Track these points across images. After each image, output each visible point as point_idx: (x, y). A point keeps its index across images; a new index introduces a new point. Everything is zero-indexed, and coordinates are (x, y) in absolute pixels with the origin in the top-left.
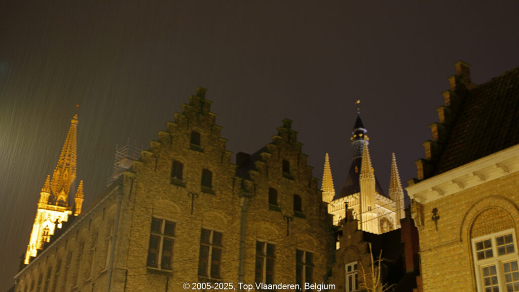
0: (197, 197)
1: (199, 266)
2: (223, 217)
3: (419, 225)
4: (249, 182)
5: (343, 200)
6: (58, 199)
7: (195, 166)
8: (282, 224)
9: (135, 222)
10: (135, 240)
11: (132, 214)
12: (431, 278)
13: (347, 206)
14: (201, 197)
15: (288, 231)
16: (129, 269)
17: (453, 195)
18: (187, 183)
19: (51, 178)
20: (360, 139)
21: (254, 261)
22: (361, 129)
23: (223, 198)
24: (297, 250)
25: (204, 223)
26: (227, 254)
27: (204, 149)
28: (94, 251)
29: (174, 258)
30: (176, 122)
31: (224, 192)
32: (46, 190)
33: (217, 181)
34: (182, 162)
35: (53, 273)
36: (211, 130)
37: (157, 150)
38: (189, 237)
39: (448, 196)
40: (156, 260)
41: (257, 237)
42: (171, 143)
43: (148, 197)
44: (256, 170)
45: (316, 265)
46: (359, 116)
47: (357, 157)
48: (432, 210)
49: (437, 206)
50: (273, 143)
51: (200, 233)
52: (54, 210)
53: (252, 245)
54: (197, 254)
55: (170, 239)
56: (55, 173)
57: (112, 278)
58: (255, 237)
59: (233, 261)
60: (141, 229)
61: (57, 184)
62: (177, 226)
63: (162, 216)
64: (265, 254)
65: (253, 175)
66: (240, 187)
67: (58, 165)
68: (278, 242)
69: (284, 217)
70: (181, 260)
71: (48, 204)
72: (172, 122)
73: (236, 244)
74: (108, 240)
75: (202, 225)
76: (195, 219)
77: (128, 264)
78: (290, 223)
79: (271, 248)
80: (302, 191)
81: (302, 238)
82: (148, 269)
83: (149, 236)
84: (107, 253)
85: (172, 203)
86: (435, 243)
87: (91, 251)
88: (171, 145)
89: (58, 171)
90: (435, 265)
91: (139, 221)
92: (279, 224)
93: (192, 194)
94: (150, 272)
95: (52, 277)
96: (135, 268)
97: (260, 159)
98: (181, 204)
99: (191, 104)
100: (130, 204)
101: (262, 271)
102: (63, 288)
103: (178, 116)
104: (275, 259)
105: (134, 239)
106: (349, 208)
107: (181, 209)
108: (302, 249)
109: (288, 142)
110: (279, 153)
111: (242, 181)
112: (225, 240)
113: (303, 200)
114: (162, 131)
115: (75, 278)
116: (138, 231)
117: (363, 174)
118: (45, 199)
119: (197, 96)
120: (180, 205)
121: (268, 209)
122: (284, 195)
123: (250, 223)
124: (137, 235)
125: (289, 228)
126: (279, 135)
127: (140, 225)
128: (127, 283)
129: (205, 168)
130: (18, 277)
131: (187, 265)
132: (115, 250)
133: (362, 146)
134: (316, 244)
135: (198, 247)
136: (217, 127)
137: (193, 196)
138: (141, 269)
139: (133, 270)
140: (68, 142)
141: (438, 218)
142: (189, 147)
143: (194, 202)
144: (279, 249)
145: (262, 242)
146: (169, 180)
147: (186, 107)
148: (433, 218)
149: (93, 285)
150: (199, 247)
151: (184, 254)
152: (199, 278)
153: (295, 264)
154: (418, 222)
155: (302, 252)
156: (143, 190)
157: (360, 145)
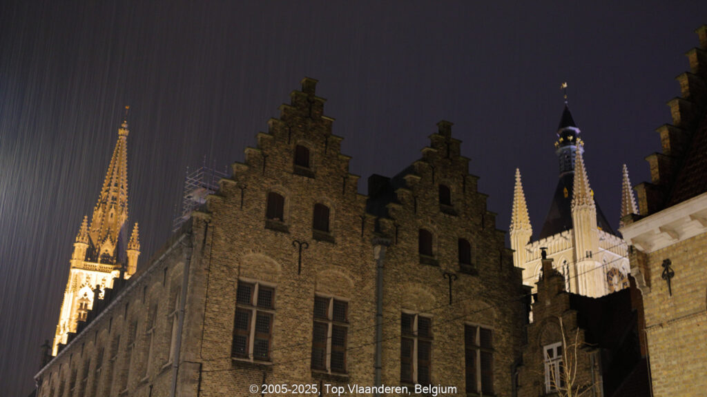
0: (307, 248)
1: (313, 354)
2: (347, 277)
3: (643, 287)
4: (387, 221)
5: (539, 244)
6: (101, 253)
7: (303, 199)
8: (441, 285)
9: (212, 290)
10: (213, 317)
11: (206, 277)
12: (664, 369)
13: (544, 254)
14: (312, 247)
15: (451, 296)
16: (205, 362)
17: (693, 238)
18: (289, 226)
19: (89, 221)
20: (570, 144)
21: (399, 344)
22: (571, 128)
23: (347, 248)
24: (467, 326)
25: (319, 286)
26: (355, 334)
27: (316, 172)
28: (152, 336)
29: (274, 343)
30: (271, 133)
31: (348, 239)
32: (83, 239)
33: (337, 221)
34: (282, 194)
35: (92, 370)
36: (326, 143)
37: (243, 177)
38: (295, 310)
39: (686, 240)
40: (246, 346)
41: (403, 307)
42: (265, 166)
43: (231, 250)
44: (398, 202)
45: (496, 349)
46: (566, 108)
47: (566, 173)
48: (662, 263)
49: (670, 256)
50: (424, 160)
51: (313, 303)
52: (96, 270)
53: (394, 319)
54: (310, 336)
55: (265, 313)
56: (95, 212)
57: (179, 376)
58: (399, 306)
59: (365, 345)
60: (221, 299)
61: (98, 229)
62: (277, 294)
63: (254, 278)
64: (416, 333)
65: (394, 210)
66: (373, 230)
67: (99, 200)
68: (435, 314)
69: (444, 275)
70: (285, 345)
71: (86, 260)
72: (266, 134)
73: (369, 318)
74: (173, 317)
75: (316, 290)
76: (303, 281)
77: (203, 355)
78: (454, 283)
79: (425, 324)
80: (471, 232)
81: (474, 307)
82: (233, 361)
83: (234, 309)
84: (171, 339)
85: (268, 258)
86: (668, 314)
87: (147, 335)
88: (264, 168)
89: (100, 209)
90: (669, 349)
91: (219, 287)
92: (436, 286)
93: (298, 242)
94: (236, 365)
95: (91, 376)
96: (213, 360)
97: (404, 184)
98: (283, 259)
99: (294, 104)
100: (204, 261)
101: (412, 360)
102: (107, 392)
103: (273, 123)
104: (432, 341)
105: (211, 315)
106: (547, 257)
107: (282, 266)
108: (475, 324)
109: (448, 157)
110: (433, 174)
111: (377, 221)
112: (352, 313)
113: (474, 246)
114: (249, 147)
115: (124, 376)
116: (218, 302)
117: (577, 200)
118: (82, 253)
119: (303, 91)
120: (280, 261)
121: (418, 263)
122: (443, 241)
123: (391, 285)
124: (216, 307)
125: (453, 291)
126: (432, 146)
127: (220, 293)
128: (202, 384)
129: (318, 202)
130: (40, 376)
131: (294, 353)
132: (182, 333)
133: (574, 155)
134: (495, 316)
135: (310, 326)
136: (334, 138)
137: (301, 245)
138: (223, 362)
139: (211, 363)
140: (115, 163)
141: (673, 274)
142: (292, 171)
143: (302, 255)
144: (437, 325)
145: (409, 315)
146: (263, 222)
147: (285, 109)
148: (663, 276)
149: (151, 387)
150: (312, 325)
151: (290, 337)
152: (312, 373)
153: (463, 347)
154: (641, 282)
155: (475, 328)
156: (223, 238)
157: (570, 154)
